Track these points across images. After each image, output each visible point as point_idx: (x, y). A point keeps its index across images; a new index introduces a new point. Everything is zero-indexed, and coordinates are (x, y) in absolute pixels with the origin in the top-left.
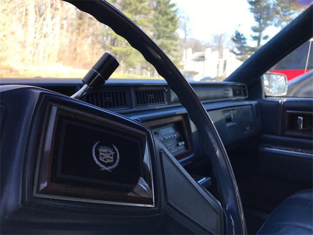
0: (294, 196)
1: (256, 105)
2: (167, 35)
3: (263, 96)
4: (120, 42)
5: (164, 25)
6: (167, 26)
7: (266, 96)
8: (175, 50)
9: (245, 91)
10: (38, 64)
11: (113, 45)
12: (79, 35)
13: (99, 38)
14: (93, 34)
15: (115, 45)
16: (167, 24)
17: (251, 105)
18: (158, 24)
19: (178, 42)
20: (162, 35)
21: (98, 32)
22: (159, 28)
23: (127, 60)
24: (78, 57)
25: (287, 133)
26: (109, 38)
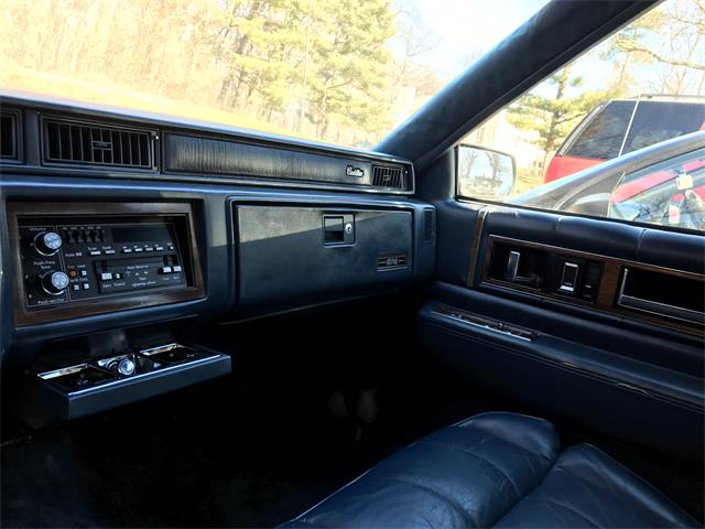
0: (466, 423)
1: (427, 214)
2: (365, 47)
3: (452, 195)
4: (255, 47)
5: (361, 22)
6: (366, 27)
7: (458, 197)
8: (379, 85)
9: (408, 177)
10: (54, 67)
11: (239, 51)
12: (162, 16)
13: (210, 32)
14: (196, 19)
15: (245, 51)
16: (368, 21)
17: (412, 210)
18: (347, 17)
19: (387, 68)
20: (353, 45)
21: (207, 17)
22: (348, 29)
23: (267, 90)
24: (155, 68)
25: (484, 284)
26: (233, 33)
